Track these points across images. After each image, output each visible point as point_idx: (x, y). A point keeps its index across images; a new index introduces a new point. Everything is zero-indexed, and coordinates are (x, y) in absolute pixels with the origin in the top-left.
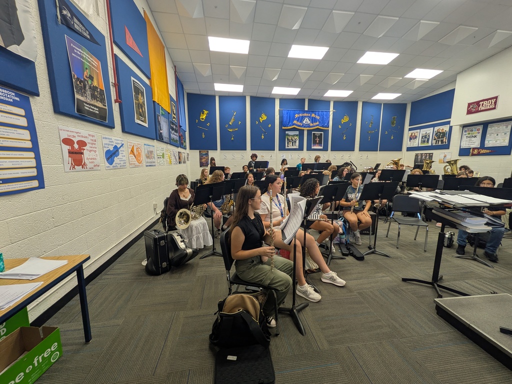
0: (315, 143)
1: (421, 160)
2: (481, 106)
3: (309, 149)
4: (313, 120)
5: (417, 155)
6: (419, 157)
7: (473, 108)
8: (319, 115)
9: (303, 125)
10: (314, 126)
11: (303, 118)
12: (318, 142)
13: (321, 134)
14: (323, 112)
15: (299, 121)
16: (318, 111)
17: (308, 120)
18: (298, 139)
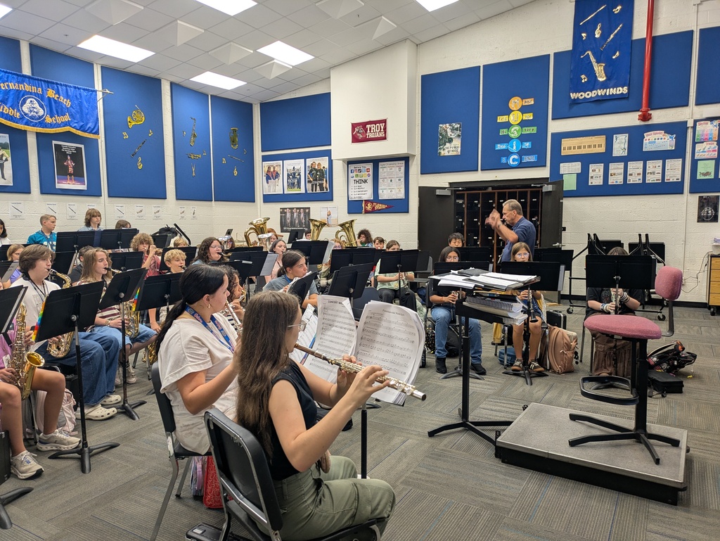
0: (63, 172)
1: (291, 222)
2: (368, 131)
3: (48, 189)
4: (53, 107)
5: (283, 211)
6: (288, 215)
7: (360, 132)
8: (67, 97)
9: (22, 118)
10: (58, 125)
11: (19, 97)
12: (71, 170)
13: (79, 150)
14: (79, 89)
15: (9, 105)
16: (66, 86)
17: (37, 105)
18: (10, 159)
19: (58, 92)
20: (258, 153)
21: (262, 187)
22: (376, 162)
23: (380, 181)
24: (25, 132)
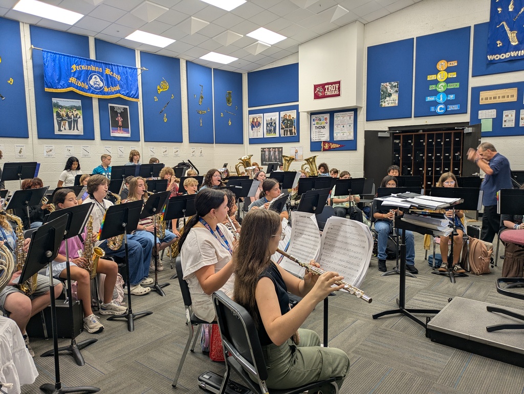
0: (115, 125)
1: (269, 158)
2: (327, 90)
3: (105, 137)
4: (109, 81)
5: (263, 150)
6: (267, 153)
7: (320, 91)
8: (118, 73)
9: (89, 89)
10: (113, 93)
11: (87, 75)
12: (120, 123)
13: (125, 109)
14: (126, 67)
15: (81, 81)
16: (117, 66)
17: (99, 80)
18: (81, 117)
19: (112, 71)
20: (246, 109)
21: (248, 133)
22: (332, 113)
23: (335, 127)
24: (91, 98)
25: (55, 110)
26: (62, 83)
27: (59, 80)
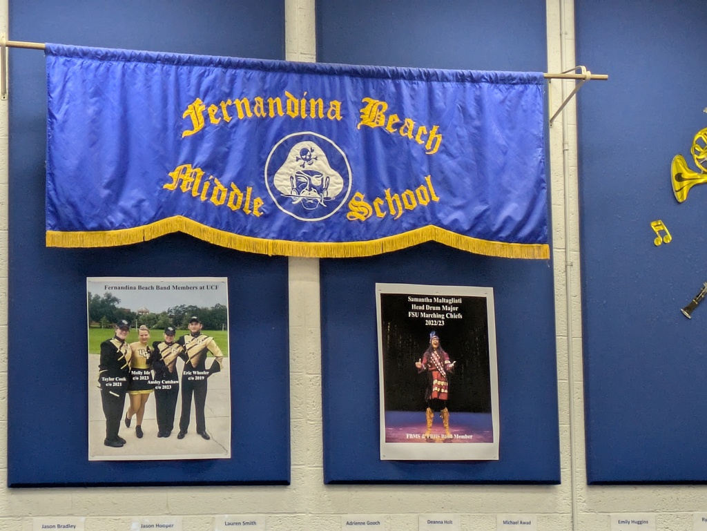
0: (411, 398)
4: (379, 162)
9: (270, 214)
10: (393, 226)
13: (473, 308)
14: (474, 80)
15: (229, 174)
16: (429, 78)
17: (321, 163)
18: (226, 364)
19: (397, 107)
24: (281, 263)
25: (96, 337)
26: (131, 196)
27: (118, 184)
